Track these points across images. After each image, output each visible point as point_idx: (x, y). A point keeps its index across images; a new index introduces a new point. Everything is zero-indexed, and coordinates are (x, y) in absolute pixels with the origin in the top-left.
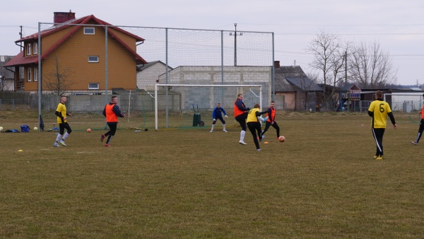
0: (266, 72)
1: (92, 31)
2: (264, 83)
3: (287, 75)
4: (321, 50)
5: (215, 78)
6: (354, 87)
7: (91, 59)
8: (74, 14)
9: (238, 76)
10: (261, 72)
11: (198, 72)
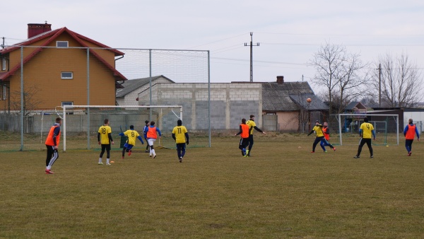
0: (256, 89)
1: (65, 45)
2: (254, 101)
3: (292, 91)
4: (325, 63)
5: (197, 97)
6: (360, 106)
7: (64, 75)
8: (50, 25)
9: (224, 93)
10: (251, 89)
11: (177, 89)
